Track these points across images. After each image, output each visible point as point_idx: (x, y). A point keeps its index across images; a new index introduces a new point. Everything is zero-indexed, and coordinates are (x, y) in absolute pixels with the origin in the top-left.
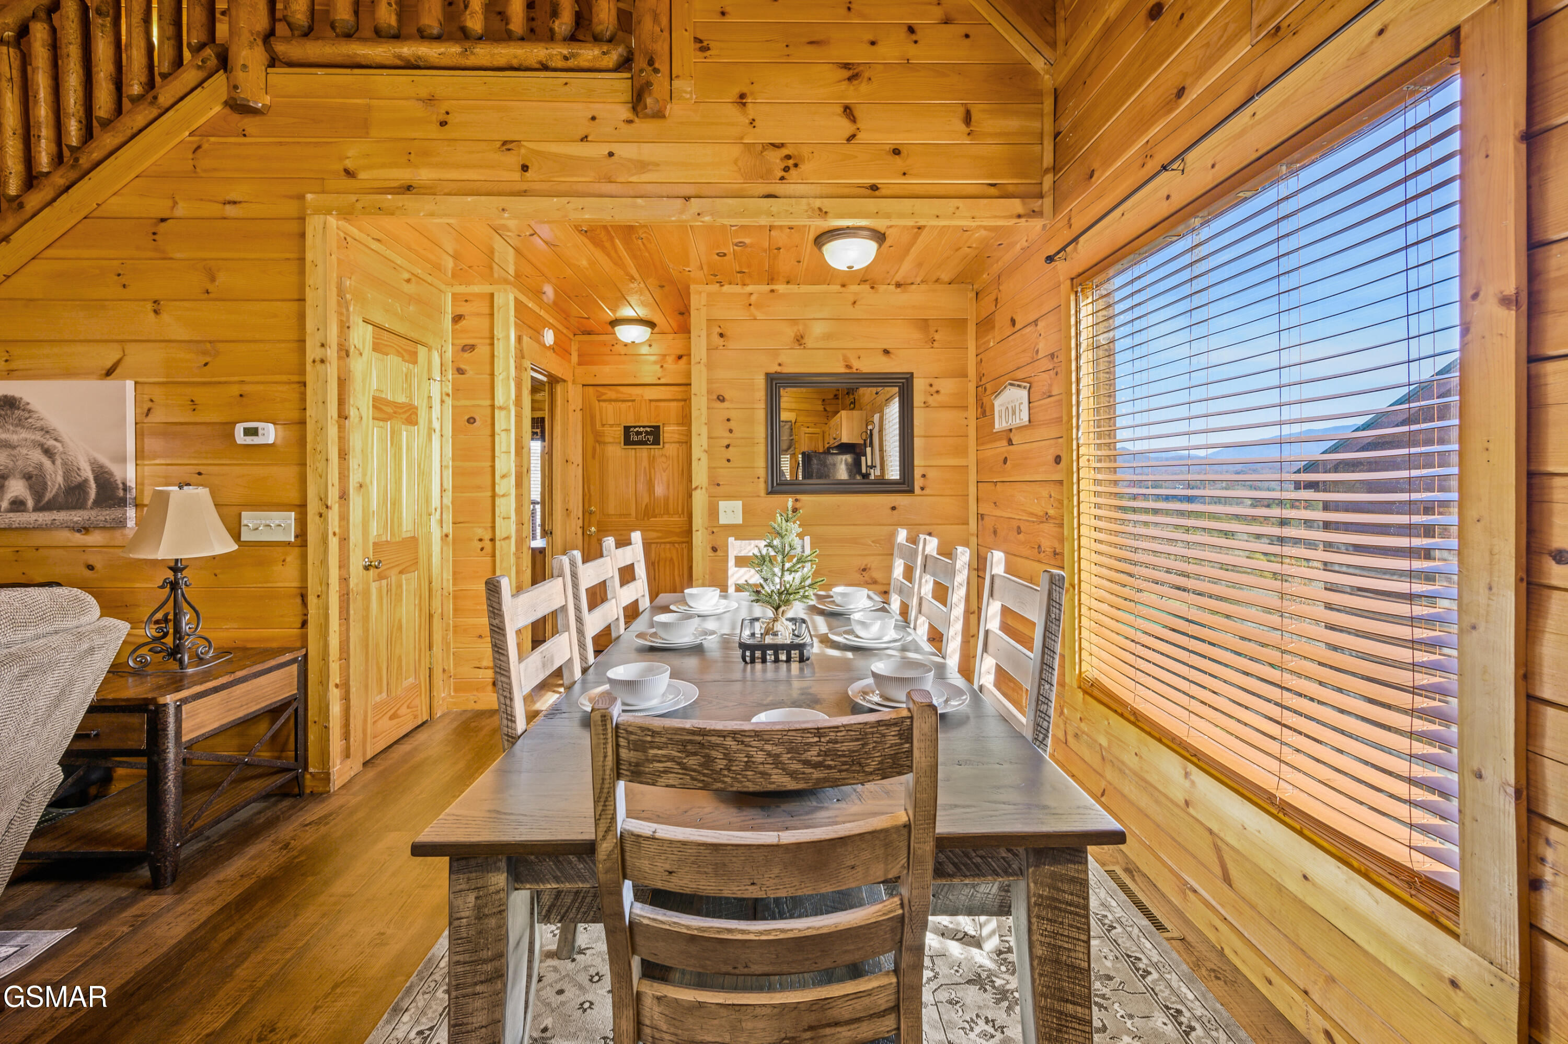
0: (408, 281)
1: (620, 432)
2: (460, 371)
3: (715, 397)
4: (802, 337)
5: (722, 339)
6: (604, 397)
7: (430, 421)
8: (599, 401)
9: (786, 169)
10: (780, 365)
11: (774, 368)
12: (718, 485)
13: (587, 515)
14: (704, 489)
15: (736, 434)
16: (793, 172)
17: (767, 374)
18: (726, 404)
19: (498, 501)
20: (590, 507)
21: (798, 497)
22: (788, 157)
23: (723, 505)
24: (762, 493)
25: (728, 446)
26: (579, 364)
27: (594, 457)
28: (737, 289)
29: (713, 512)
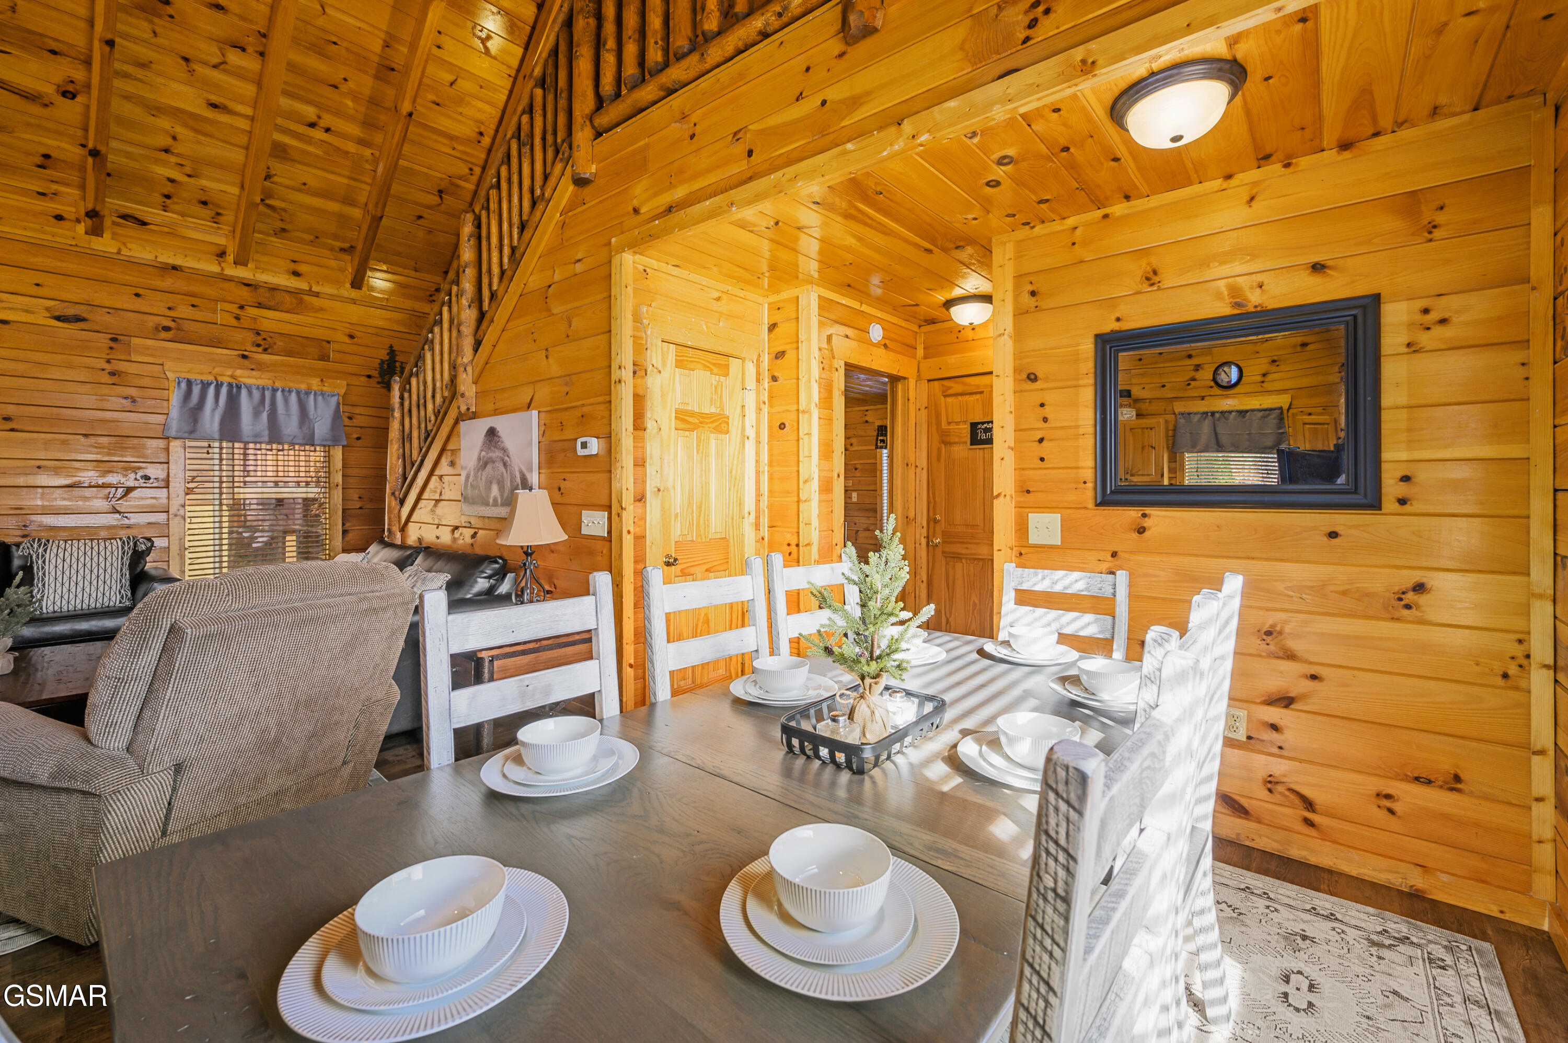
0: (718, 299)
1: (966, 429)
2: (774, 379)
3: (1025, 376)
4: (1155, 273)
5: (1034, 299)
6: (950, 392)
7: (743, 430)
8: (945, 396)
9: (1033, 23)
10: (1118, 319)
11: (1110, 326)
12: (1028, 492)
13: (932, 523)
14: (1008, 497)
15: (1053, 423)
16: (1043, 22)
17: (1097, 337)
18: (1038, 384)
19: (801, 505)
20: (935, 514)
21: (1148, 510)
22: (1036, 4)
23: (1034, 519)
24: (1091, 505)
25: (1041, 440)
26: (925, 358)
27: (939, 460)
28: (1056, 226)
29: (1022, 529)
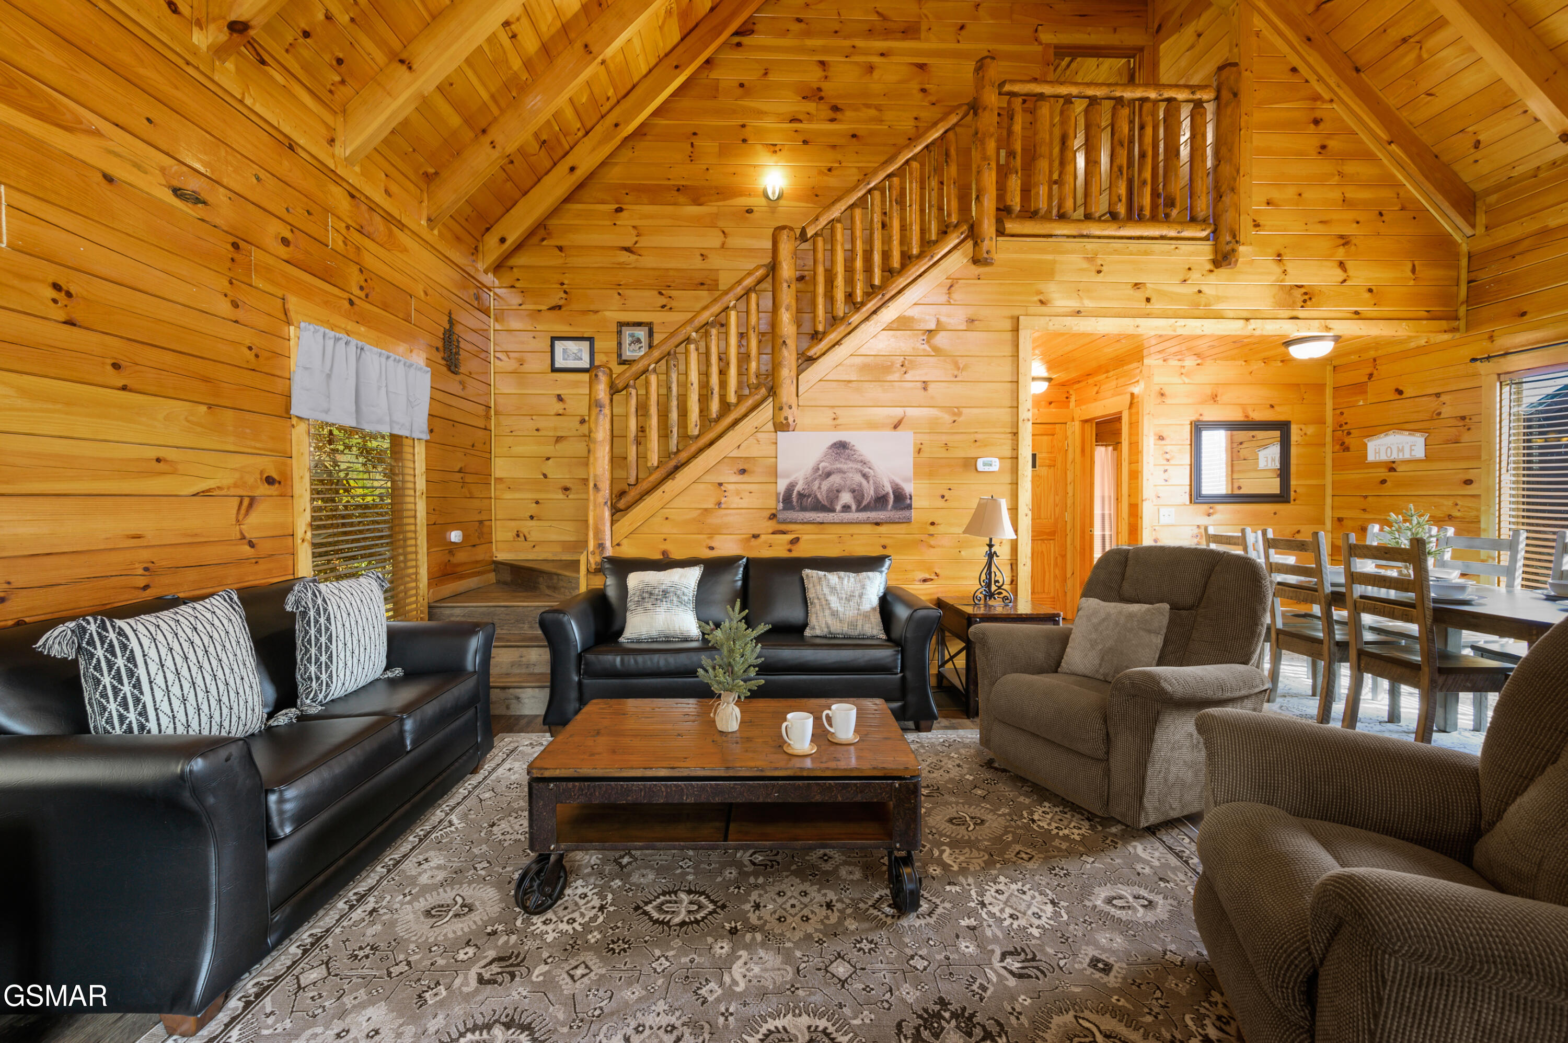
3: (1159, 437)
4: (1216, 396)
9: (1305, 301)
10: (1201, 414)
11: (1197, 416)
12: (1159, 497)
14: (1150, 500)
16: (1308, 303)
17: (1192, 421)
18: (1165, 442)
21: (1213, 505)
22: (1306, 294)
24: (1188, 503)
28: (1174, 363)
